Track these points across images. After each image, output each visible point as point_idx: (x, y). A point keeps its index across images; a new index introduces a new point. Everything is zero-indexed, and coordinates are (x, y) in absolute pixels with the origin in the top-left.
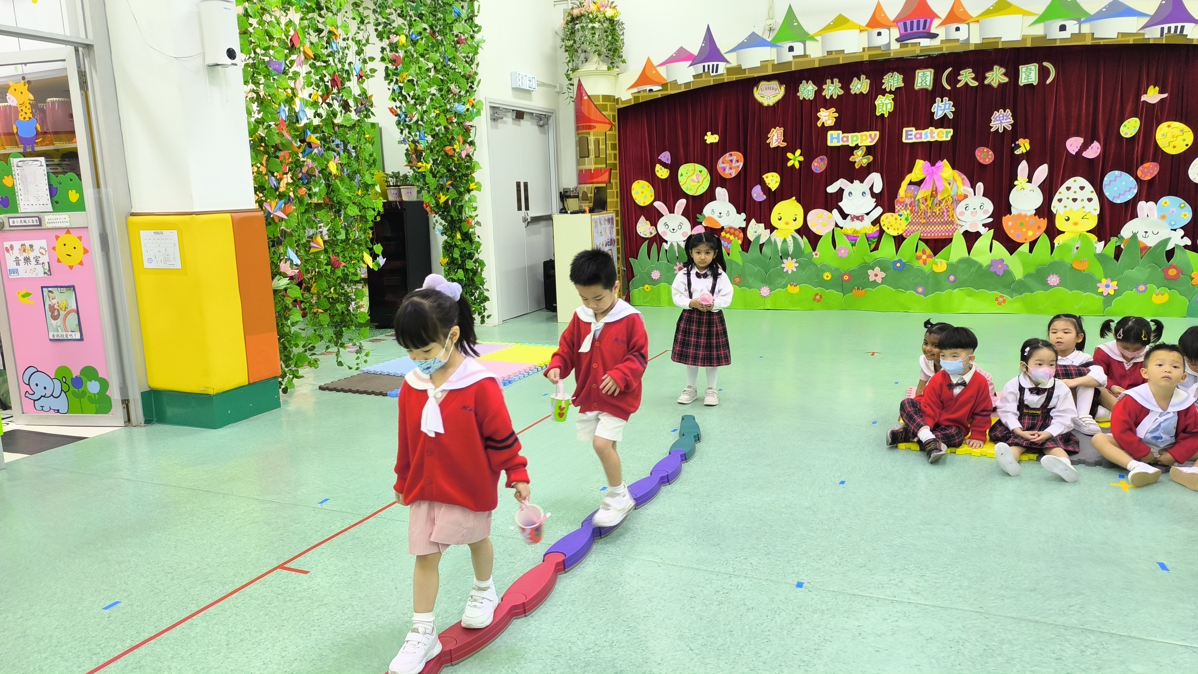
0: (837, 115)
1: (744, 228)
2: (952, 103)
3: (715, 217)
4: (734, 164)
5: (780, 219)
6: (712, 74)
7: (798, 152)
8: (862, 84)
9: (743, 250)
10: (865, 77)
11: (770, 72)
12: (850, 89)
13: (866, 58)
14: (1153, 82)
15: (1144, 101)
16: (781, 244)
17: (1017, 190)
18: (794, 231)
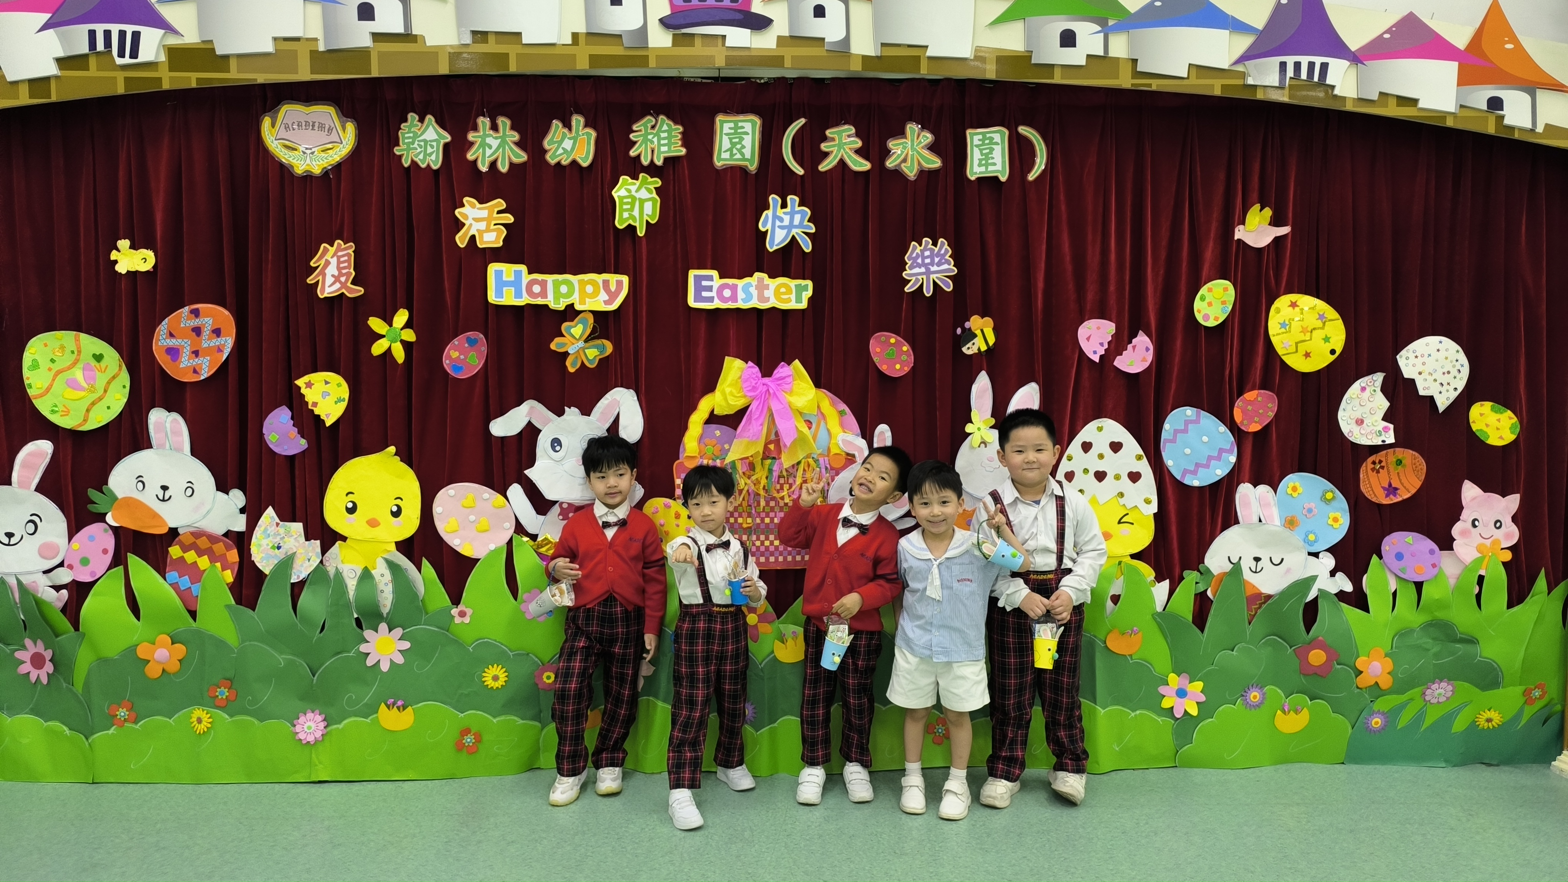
0: (509, 218)
1: (239, 534)
2: (809, 212)
3: (149, 498)
4: (207, 342)
5: (352, 510)
6: (119, 61)
7: (401, 317)
8: (575, 139)
9: (239, 601)
10: (582, 119)
11: (304, 74)
12: (545, 152)
13: (582, 66)
14: (1255, 195)
15: (1239, 240)
16: (355, 583)
17: (972, 447)
18: (393, 547)
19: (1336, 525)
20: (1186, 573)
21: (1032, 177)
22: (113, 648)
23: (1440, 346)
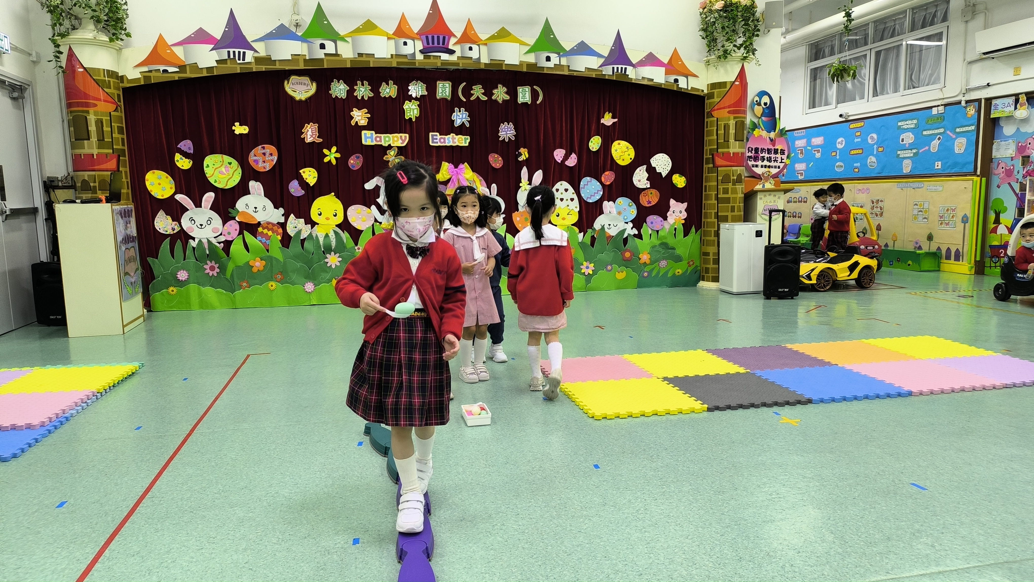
0: (369, 116)
2: (468, 114)
3: (250, 211)
4: (268, 158)
5: (320, 215)
6: (238, 62)
7: (334, 149)
8: (390, 89)
9: (283, 246)
10: (392, 82)
11: (301, 66)
12: (380, 93)
13: (394, 65)
14: (607, 108)
15: (602, 123)
16: (323, 239)
17: (522, 191)
18: (335, 226)
19: (633, 213)
20: (588, 230)
21: (538, 102)
22: (241, 262)
23: (663, 157)
